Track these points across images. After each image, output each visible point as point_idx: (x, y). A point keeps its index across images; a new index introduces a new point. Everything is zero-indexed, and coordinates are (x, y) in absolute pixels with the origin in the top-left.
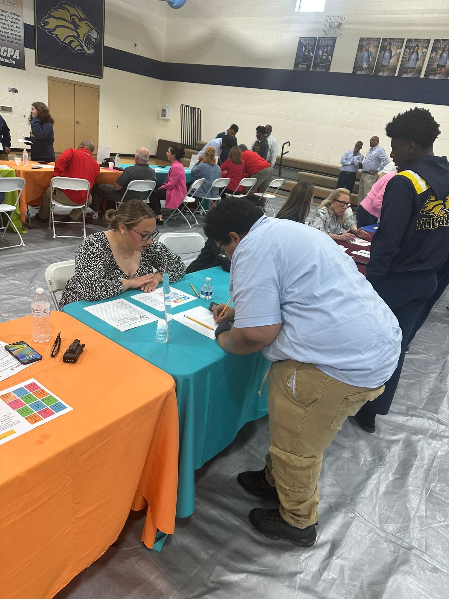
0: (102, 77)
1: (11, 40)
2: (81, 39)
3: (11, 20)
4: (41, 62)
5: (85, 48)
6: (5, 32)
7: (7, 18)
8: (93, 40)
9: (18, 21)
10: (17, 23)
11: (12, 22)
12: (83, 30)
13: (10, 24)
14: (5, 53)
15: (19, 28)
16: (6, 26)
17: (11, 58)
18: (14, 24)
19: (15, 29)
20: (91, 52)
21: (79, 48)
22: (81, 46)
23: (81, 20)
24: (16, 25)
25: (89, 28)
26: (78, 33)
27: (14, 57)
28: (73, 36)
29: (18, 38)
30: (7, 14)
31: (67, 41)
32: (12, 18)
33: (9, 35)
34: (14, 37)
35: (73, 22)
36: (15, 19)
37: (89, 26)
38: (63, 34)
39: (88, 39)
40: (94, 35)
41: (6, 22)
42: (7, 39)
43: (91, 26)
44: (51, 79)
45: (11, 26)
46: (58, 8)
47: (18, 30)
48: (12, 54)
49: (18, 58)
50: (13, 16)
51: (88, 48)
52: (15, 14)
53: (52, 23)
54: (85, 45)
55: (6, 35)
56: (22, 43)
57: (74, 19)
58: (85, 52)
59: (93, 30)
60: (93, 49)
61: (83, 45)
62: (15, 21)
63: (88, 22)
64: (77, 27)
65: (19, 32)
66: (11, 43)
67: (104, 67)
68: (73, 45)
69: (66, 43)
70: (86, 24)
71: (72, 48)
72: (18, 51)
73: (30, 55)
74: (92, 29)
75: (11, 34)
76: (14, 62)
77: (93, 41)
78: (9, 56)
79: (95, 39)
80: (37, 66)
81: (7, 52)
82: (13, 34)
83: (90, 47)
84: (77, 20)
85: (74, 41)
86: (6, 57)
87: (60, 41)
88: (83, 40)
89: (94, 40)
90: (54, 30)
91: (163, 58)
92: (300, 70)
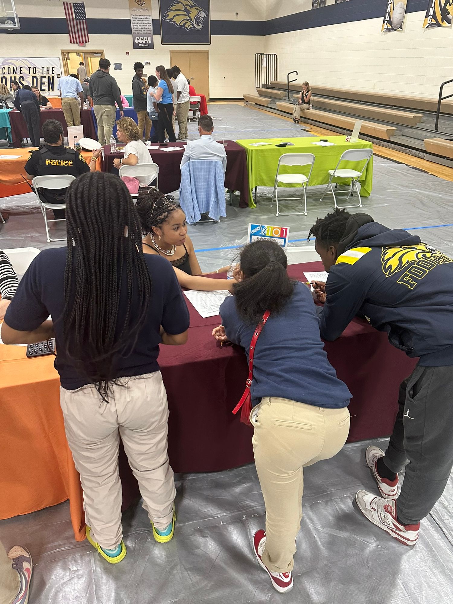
0: (210, 43)
1: (145, 32)
3: (145, 20)
4: (165, 42)
5: (196, 25)
6: (142, 28)
7: (143, 19)
8: (201, 18)
9: (149, 19)
10: (149, 21)
11: (146, 21)
12: (194, 13)
13: (144, 22)
14: (142, 41)
15: (150, 23)
16: (142, 25)
17: (146, 43)
18: (146, 22)
19: (147, 25)
20: (201, 27)
21: (191, 26)
22: (193, 25)
23: (191, 7)
24: (148, 22)
25: (198, 11)
26: (190, 17)
27: (148, 42)
28: (187, 20)
29: (149, 30)
30: (142, 17)
31: (182, 24)
32: (145, 18)
33: (144, 29)
34: (147, 29)
35: (186, 10)
36: (147, 18)
37: (198, 9)
38: (179, 20)
39: (197, 19)
40: (203, 14)
41: (142, 22)
42: (143, 32)
44: (171, 52)
45: (145, 23)
46: (174, 4)
47: (149, 25)
48: (146, 41)
49: (150, 42)
50: (146, 17)
51: (198, 25)
52: (147, 16)
53: (171, 14)
54: (196, 23)
55: (142, 30)
56: (152, 32)
57: (186, 8)
58: (196, 28)
59: (201, 12)
60: (202, 25)
61: (194, 24)
62: (147, 20)
63: (197, 7)
64: (188, 12)
65: (150, 26)
66: (146, 34)
67: (211, 36)
68: (186, 26)
69: (181, 26)
70: (196, 9)
71: (186, 28)
72: (149, 38)
73: (157, 38)
75: (145, 28)
76: (147, 45)
77: (202, 19)
78: (144, 42)
80: (162, 45)
81: (143, 40)
82: (146, 28)
83: (200, 24)
84: (188, 8)
85: (187, 23)
86: (142, 43)
87: (177, 25)
88: (194, 20)
89: (203, 18)
90: (172, 19)
91: (264, 18)
92: (314, 8)
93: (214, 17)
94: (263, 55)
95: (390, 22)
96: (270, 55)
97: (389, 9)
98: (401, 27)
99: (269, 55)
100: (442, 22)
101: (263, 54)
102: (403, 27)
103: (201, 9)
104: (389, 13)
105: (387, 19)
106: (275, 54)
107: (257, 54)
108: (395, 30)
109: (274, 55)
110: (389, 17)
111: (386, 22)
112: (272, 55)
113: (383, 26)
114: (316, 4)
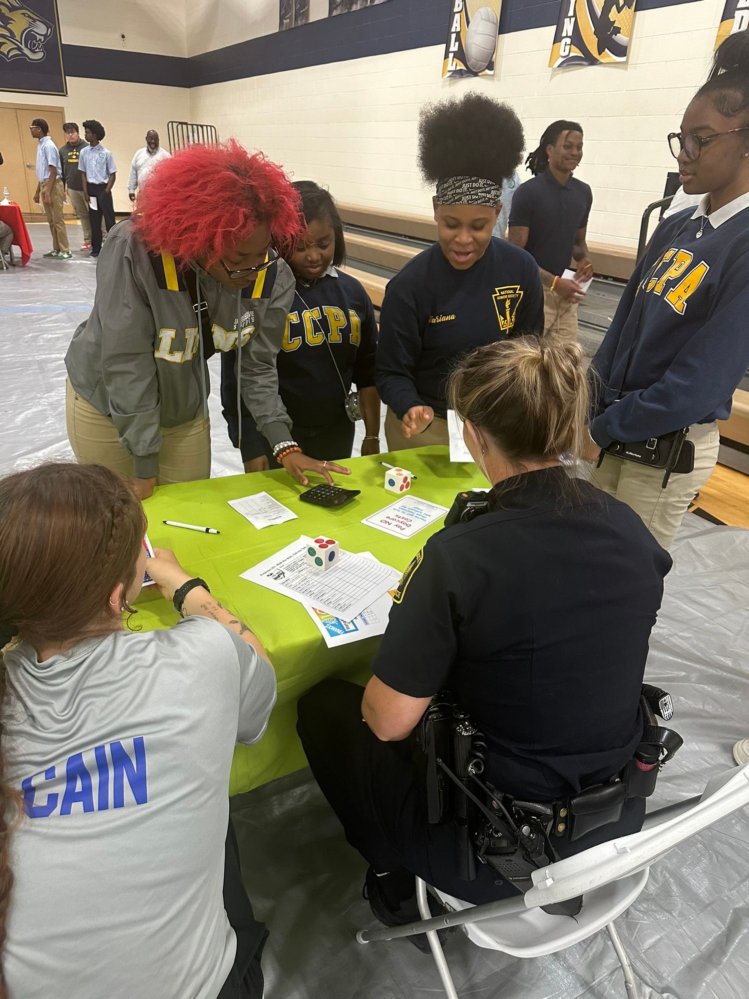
0: (65, 94)
2: (18, 38)
5: (27, 51)
8: (38, 37)
12: (20, 23)
20: (40, 55)
21: (15, 52)
22: (19, 49)
23: (12, 9)
25: (30, 20)
26: (10, 30)
39: (30, 37)
40: (41, 29)
43: (32, 16)
51: (33, 52)
58: (28, 58)
59: (37, 22)
60: (42, 51)
61: (23, 47)
63: (25, 11)
64: (6, 21)
67: (67, 77)
68: (4, 49)
70: (24, 14)
71: (3, 54)
77: (40, 40)
79: (45, 36)
83: (36, 49)
84: (6, 10)
85: (6, 43)
88: (21, 40)
89: (42, 38)
91: (185, 52)
92: (284, 29)
93: (70, 36)
94: (184, 126)
95: (461, 55)
96: (202, 126)
97: (456, 26)
98: (491, 66)
99: (199, 127)
100: (600, 53)
101: (186, 124)
102: (496, 66)
104: (458, 33)
105: (454, 47)
106: (211, 126)
107: (172, 122)
108: (476, 74)
109: (209, 128)
110: (457, 43)
111: (451, 55)
112: (205, 128)
113: (445, 65)
114: (288, 20)
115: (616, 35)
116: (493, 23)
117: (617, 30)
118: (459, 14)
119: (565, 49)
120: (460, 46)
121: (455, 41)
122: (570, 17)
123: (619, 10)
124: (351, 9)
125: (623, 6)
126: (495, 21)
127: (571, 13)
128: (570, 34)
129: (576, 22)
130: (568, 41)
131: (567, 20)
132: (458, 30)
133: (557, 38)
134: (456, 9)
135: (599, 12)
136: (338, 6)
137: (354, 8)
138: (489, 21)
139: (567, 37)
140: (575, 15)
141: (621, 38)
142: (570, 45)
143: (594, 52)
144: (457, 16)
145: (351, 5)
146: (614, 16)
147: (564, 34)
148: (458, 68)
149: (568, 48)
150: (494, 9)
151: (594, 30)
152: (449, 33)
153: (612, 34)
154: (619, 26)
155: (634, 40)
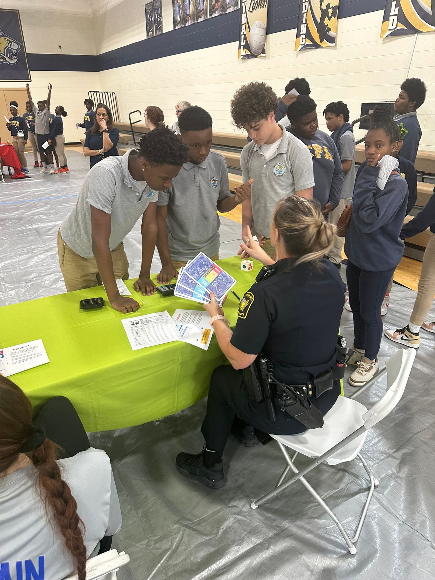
0: (30, 80)
2: (2, 52)
5: (7, 59)
8: (14, 51)
12: (3, 44)
20: (15, 61)
21: (2, 60)
22: (3, 58)
25: (9, 42)
37: (8, 40)
39: (9, 51)
40: (15, 46)
43: (9, 39)
51: (11, 59)
54: (7, 56)
58: (9, 62)
59: (13, 43)
60: (16, 58)
61: (5, 57)
67: (30, 71)
70: (5, 39)
74: (11, 42)
77: (15, 52)
83: (13, 57)
89: (16, 51)
91: (95, 52)
92: (150, 37)
93: (30, 49)
98: (264, 51)
99: (106, 93)
100: (321, 43)
101: (98, 92)
102: (267, 51)
103: (11, 40)
106: (112, 92)
107: (91, 92)
108: (256, 56)
113: (239, 53)
114: (151, 32)
115: (329, 32)
116: (263, 29)
117: (329, 29)
118: (244, 25)
119: (303, 40)
120: (247, 42)
121: (244, 39)
122: (304, 24)
123: (329, 19)
124: (186, 25)
125: (331, 17)
126: (264, 28)
127: (304, 22)
128: (305, 33)
129: (307, 26)
130: (304, 36)
131: (302, 26)
132: (245, 33)
133: (298, 35)
134: (243, 22)
135: (319, 20)
136: (178, 23)
137: (187, 24)
138: (261, 28)
139: (303, 34)
140: (306, 23)
141: (331, 33)
142: (305, 38)
143: (318, 42)
144: (244, 26)
145: (186, 23)
146: (327, 22)
147: (301, 33)
148: (246, 53)
149: (304, 40)
150: (263, 21)
151: (317, 30)
152: (240, 35)
153: (326, 32)
154: (330, 27)
155: (338, 34)
